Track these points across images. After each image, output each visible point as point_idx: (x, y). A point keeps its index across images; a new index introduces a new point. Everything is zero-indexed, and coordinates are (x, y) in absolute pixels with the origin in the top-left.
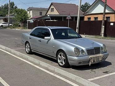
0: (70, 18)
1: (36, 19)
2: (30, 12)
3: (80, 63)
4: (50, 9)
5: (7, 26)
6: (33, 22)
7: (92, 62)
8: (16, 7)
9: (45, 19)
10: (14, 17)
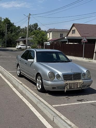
0: (86, 41)
1: (53, 42)
2: (50, 34)
3: (53, 88)
4: (71, 31)
5: (25, 48)
6: (50, 44)
7: (68, 88)
8: (39, 29)
9: (61, 42)
10: (32, 39)
